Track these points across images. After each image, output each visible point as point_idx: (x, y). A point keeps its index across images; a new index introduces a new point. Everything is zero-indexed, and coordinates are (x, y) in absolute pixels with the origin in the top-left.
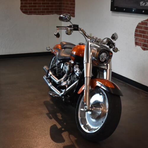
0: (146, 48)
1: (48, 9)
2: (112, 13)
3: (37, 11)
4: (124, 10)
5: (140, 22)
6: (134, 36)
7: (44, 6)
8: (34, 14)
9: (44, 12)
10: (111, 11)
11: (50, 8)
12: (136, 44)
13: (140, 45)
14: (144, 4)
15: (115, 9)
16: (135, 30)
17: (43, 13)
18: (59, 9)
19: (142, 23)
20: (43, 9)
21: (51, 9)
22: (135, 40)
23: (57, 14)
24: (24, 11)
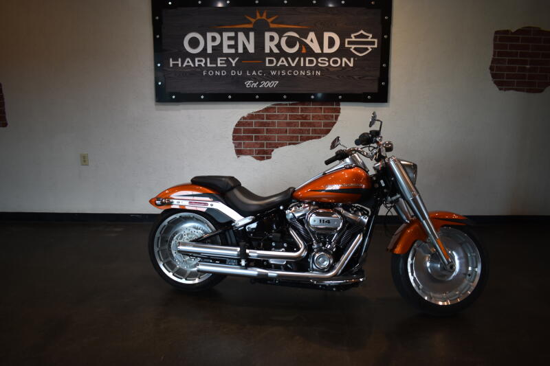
0: (265, 156)
4: (202, 97)
5: (245, 115)
6: (232, 141)
12: (239, 152)
13: (250, 154)
14: (255, 85)
15: (174, 97)
16: (233, 130)
19: (251, 116)
22: (235, 147)
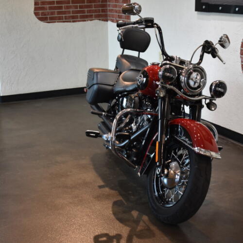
1: (83, 12)
2: (198, 14)
3: (64, 15)
4: (220, 8)
6: (240, 55)
7: (76, 7)
8: (58, 22)
9: (76, 17)
10: (196, 12)
11: (86, 9)
15: (204, 7)
16: (241, 43)
17: (74, 19)
18: (103, 11)
20: (73, 12)
21: (89, 11)
22: (242, 62)
23: (100, 20)
24: (41, 16)
